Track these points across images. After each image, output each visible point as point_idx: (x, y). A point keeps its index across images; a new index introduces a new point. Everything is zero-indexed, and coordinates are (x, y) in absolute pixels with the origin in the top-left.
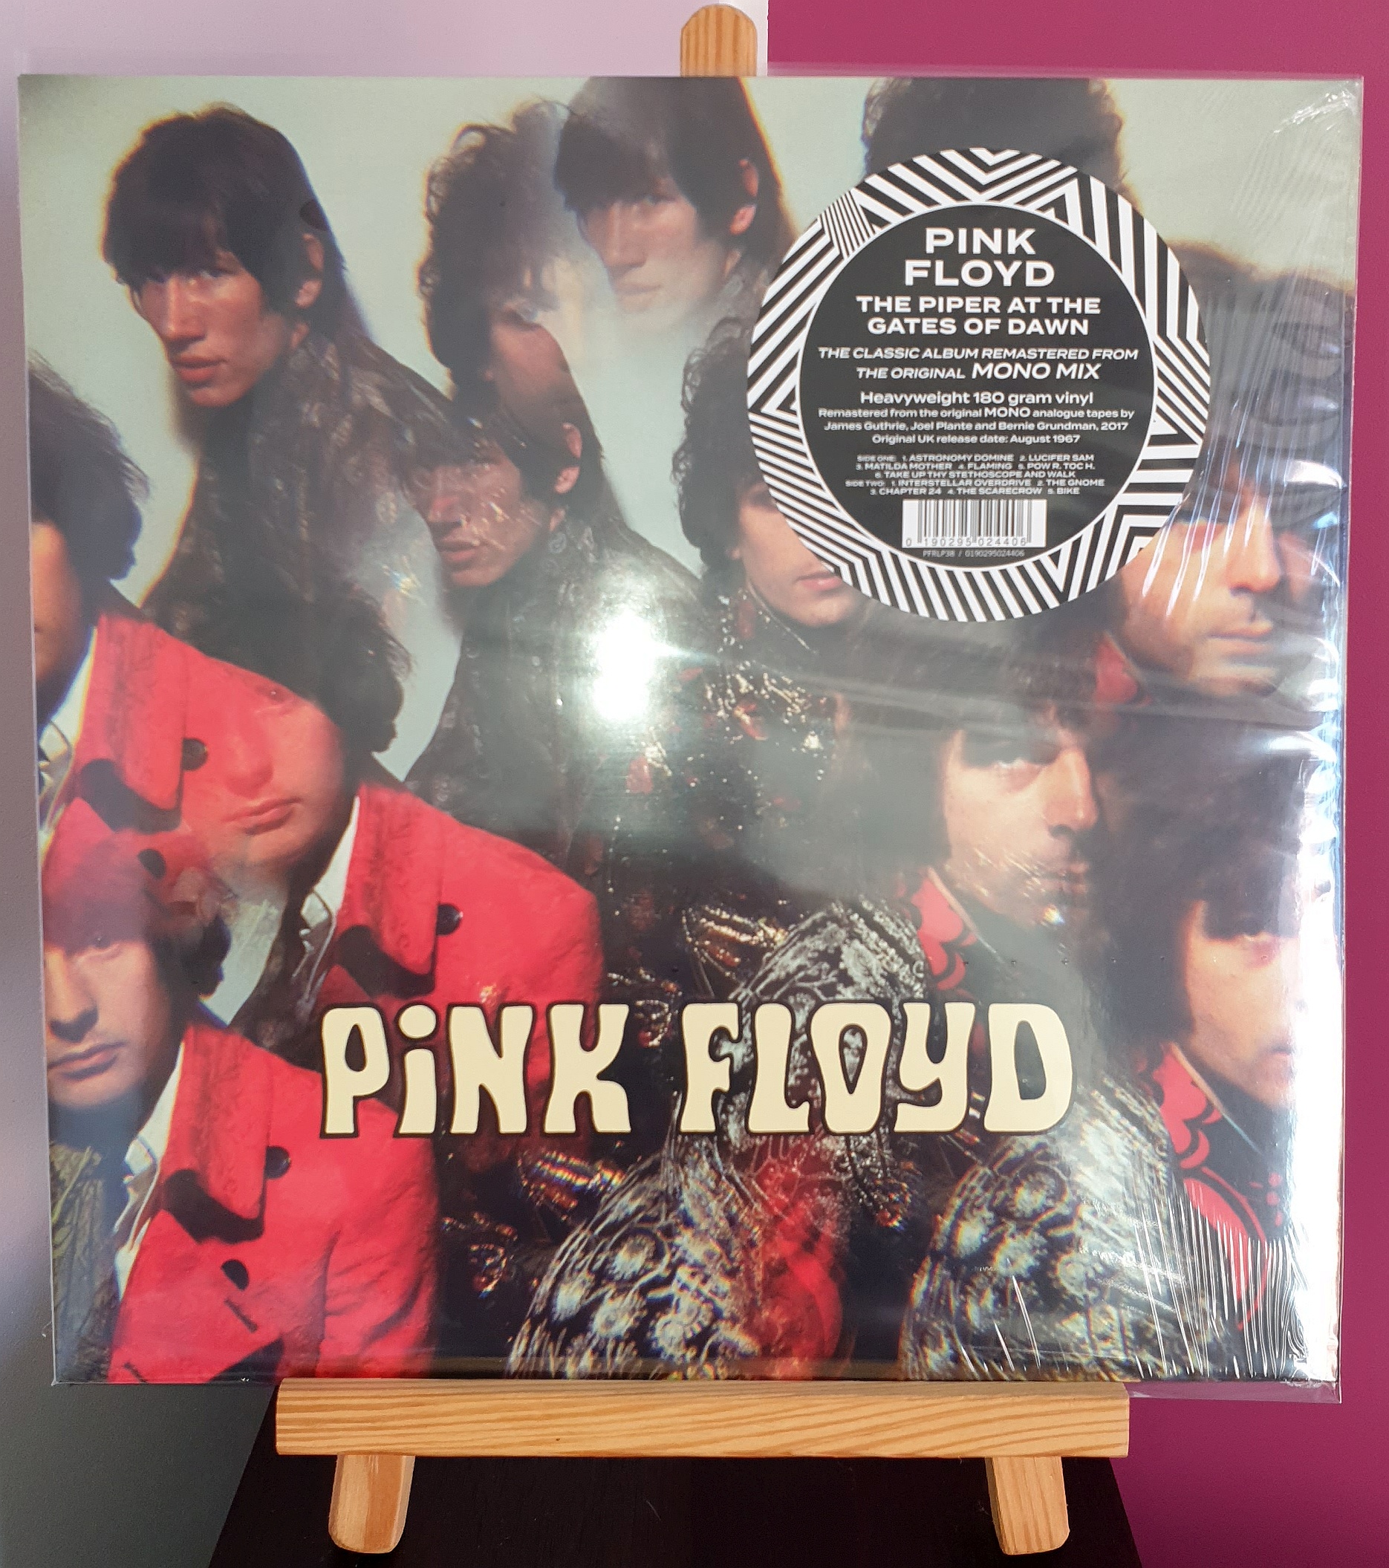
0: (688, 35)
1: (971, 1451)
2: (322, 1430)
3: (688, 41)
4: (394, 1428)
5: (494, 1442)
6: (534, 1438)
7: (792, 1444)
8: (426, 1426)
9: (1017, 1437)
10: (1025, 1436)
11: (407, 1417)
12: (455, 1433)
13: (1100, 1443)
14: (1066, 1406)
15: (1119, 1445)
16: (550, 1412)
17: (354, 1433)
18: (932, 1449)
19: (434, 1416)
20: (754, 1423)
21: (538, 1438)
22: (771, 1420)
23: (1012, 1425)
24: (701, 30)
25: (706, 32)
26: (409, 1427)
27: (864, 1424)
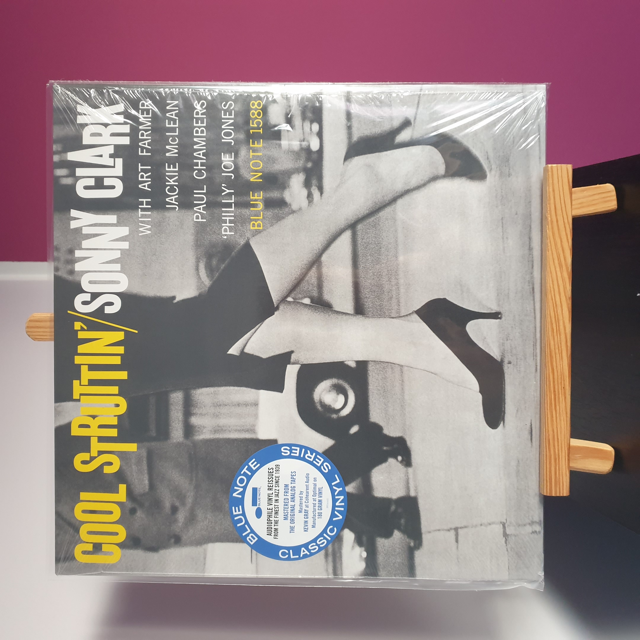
0: (36, 339)
1: (569, 226)
2: (560, 478)
3: (38, 339)
4: (558, 451)
5: (564, 412)
6: (563, 398)
7: (566, 297)
8: (558, 439)
9: (564, 209)
10: (563, 206)
11: (554, 446)
12: (561, 427)
13: (566, 176)
15: (567, 168)
16: (552, 391)
17: (561, 466)
18: (568, 242)
20: (557, 313)
21: (563, 395)
22: (556, 306)
23: (559, 212)
24: (34, 334)
25: (35, 332)
26: (558, 445)
27: (558, 269)
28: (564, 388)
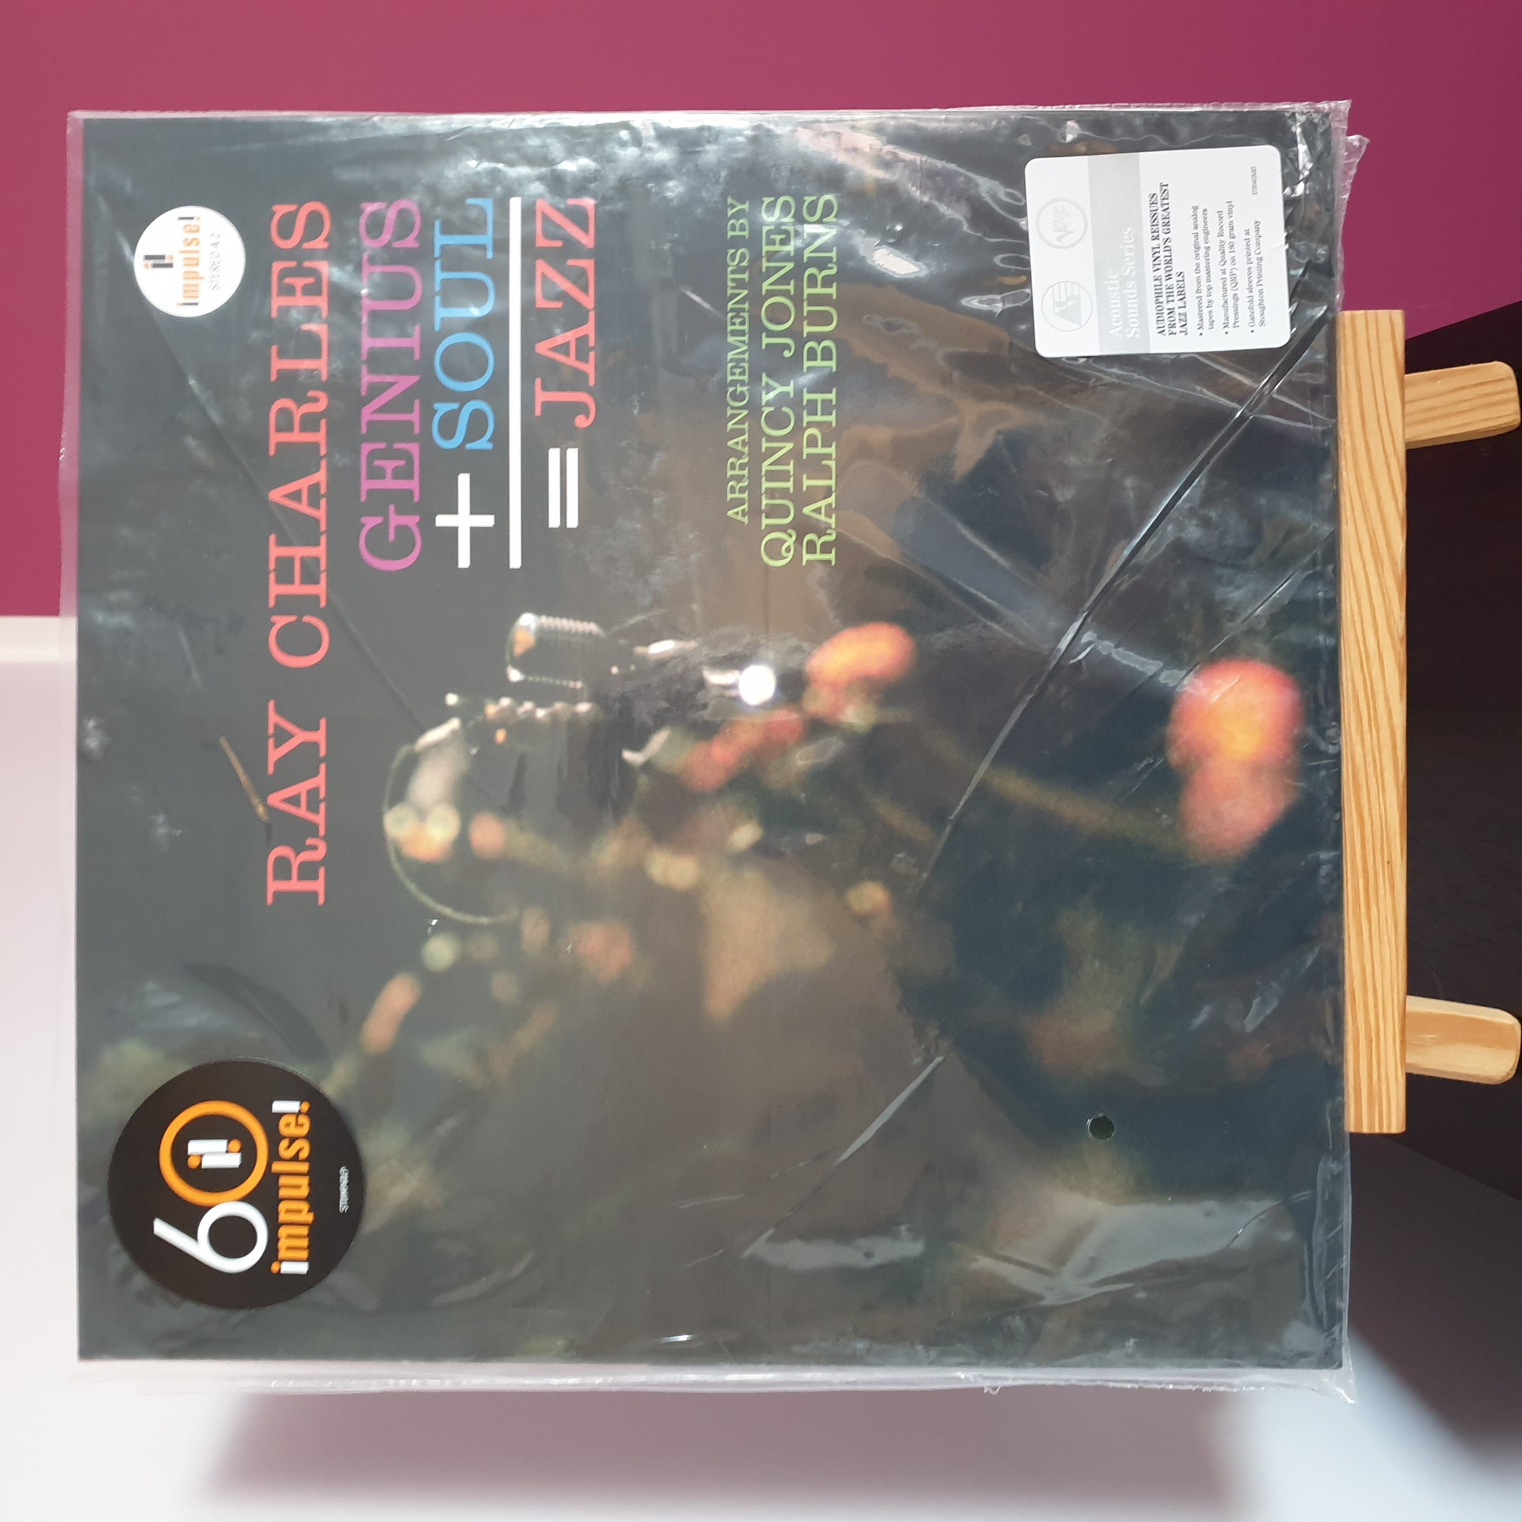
1: (1398, 462)
2: (1380, 1088)
4: (1377, 1019)
6: (1388, 886)
7: (1392, 637)
8: (1375, 990)
9: (1383, 418)
10: (1382, 410)
11: (1366, 1006)
12: (1382, 961)
13: (1389, 337)
14: (1351, 372)
15: (1391, 319)
16: (1360, 870)
17: (1383, 1058)
18: (1396, 501)
19: (1364, 981)
20: (1370, 674)
21: (1387, 881)
22: (1368, 658)
23: (1372, 426)
26: (1376, 1006)
27: (1371, 567)
28: (1388, 862)
